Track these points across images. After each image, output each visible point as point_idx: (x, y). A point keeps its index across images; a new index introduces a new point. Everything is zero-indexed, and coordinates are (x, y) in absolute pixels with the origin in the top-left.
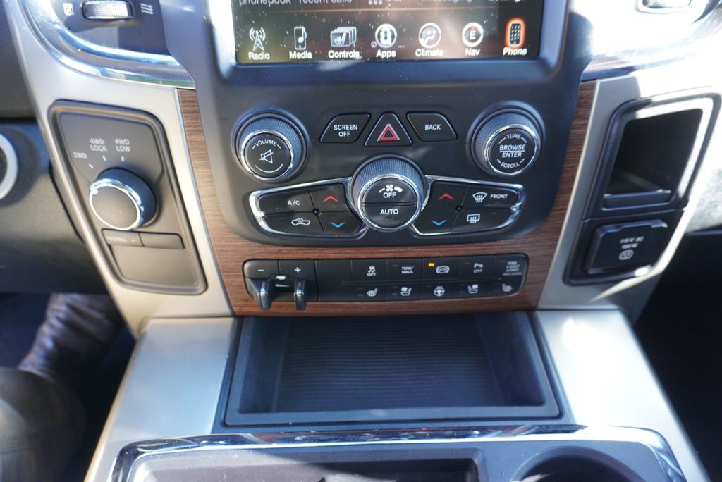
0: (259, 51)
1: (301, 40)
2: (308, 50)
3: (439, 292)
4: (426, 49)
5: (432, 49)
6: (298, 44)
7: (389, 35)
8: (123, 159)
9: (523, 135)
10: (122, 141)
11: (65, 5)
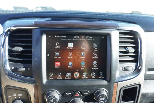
0: (51, 77)
1: (60, 75)
2: (61, 77)
5: (86, 77)
7: (77, 74)
8: (20, 98)
9: (104, 96)
10: (20, 94)
11: (12, 67)
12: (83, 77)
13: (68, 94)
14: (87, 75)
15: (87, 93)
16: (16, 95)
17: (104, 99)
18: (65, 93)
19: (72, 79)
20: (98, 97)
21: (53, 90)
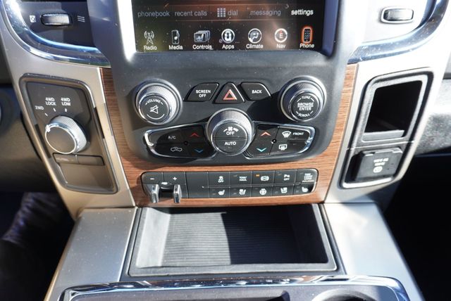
0: (150, 45)
1: (176, 38)
2: (180, 44)
3: (263, 192)
4: (253, 44)
5: (256, 44)
6: (174, 41)
7: (230, 35)
8: (66, 110)
9: (312, 97)
10: (65, 99)
11: (31, 17)
12: (250, 43)
13: (202, 93)
14: (260, 36)
15: (260, 92)
16: (54, 104)
17: (310, 109)
18: (192, 90)
19: (215, 50)
20: (294, 102)
21: (158, 79)
